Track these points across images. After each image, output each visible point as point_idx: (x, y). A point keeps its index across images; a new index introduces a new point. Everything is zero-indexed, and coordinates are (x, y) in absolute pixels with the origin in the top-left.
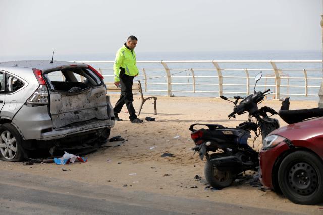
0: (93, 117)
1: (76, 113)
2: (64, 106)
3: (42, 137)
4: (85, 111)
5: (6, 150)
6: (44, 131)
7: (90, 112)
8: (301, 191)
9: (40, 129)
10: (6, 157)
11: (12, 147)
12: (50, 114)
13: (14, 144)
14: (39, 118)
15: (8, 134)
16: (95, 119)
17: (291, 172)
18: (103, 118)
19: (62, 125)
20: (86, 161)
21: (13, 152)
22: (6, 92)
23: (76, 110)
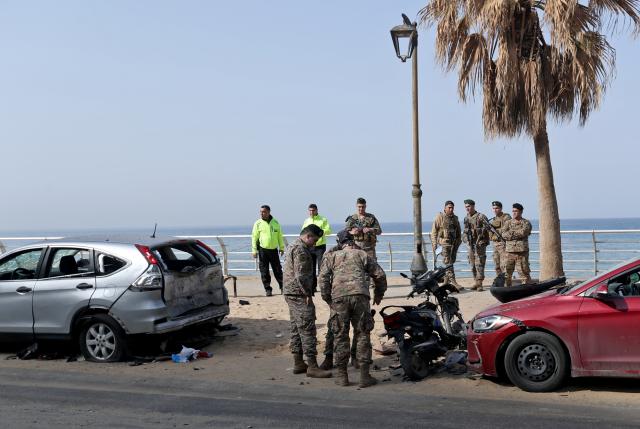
0: (209, 302)
1: (189, 298)
2: (177, 290)
3: (155, 329)
4: (199, 296)
5: (97, 348)
6: (157, 322)
7: (203, 296)
8: (534, 378)
9: (152, 319)
10: (98, 358)
11: (108, 344)
12: (164, 301)
13: (111, 340)
14: (149, 306)
15: (101, 328)
16: (212, 305)
17: (522, 356)
18: (219, 303)
19: (178, 313)
20: (212, 356)
21: (109, 351)
22: (97, 274)
23: (188, 294)
